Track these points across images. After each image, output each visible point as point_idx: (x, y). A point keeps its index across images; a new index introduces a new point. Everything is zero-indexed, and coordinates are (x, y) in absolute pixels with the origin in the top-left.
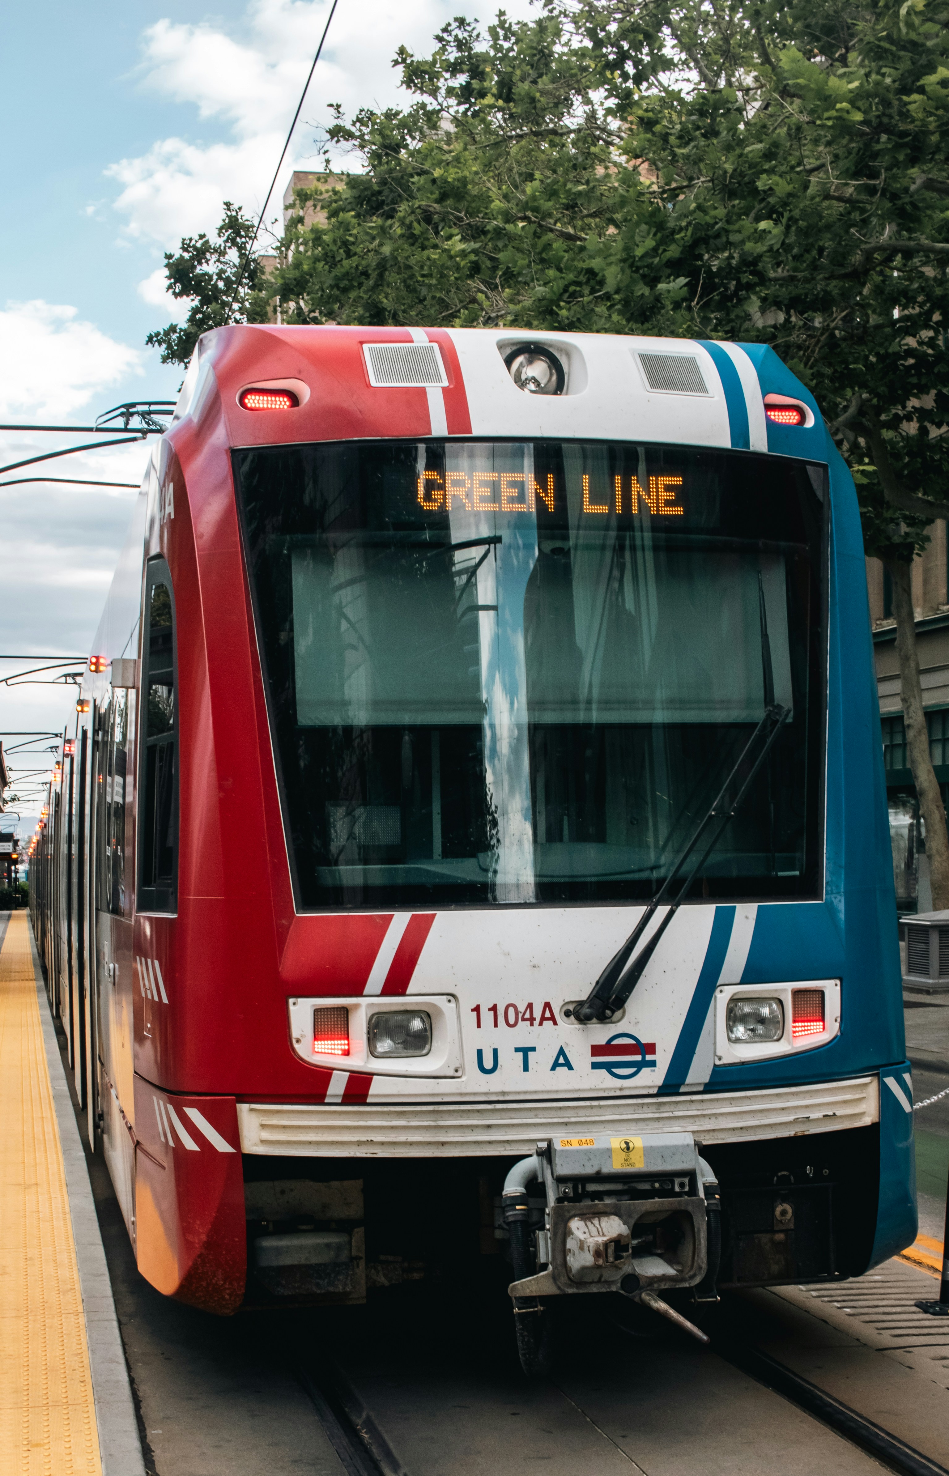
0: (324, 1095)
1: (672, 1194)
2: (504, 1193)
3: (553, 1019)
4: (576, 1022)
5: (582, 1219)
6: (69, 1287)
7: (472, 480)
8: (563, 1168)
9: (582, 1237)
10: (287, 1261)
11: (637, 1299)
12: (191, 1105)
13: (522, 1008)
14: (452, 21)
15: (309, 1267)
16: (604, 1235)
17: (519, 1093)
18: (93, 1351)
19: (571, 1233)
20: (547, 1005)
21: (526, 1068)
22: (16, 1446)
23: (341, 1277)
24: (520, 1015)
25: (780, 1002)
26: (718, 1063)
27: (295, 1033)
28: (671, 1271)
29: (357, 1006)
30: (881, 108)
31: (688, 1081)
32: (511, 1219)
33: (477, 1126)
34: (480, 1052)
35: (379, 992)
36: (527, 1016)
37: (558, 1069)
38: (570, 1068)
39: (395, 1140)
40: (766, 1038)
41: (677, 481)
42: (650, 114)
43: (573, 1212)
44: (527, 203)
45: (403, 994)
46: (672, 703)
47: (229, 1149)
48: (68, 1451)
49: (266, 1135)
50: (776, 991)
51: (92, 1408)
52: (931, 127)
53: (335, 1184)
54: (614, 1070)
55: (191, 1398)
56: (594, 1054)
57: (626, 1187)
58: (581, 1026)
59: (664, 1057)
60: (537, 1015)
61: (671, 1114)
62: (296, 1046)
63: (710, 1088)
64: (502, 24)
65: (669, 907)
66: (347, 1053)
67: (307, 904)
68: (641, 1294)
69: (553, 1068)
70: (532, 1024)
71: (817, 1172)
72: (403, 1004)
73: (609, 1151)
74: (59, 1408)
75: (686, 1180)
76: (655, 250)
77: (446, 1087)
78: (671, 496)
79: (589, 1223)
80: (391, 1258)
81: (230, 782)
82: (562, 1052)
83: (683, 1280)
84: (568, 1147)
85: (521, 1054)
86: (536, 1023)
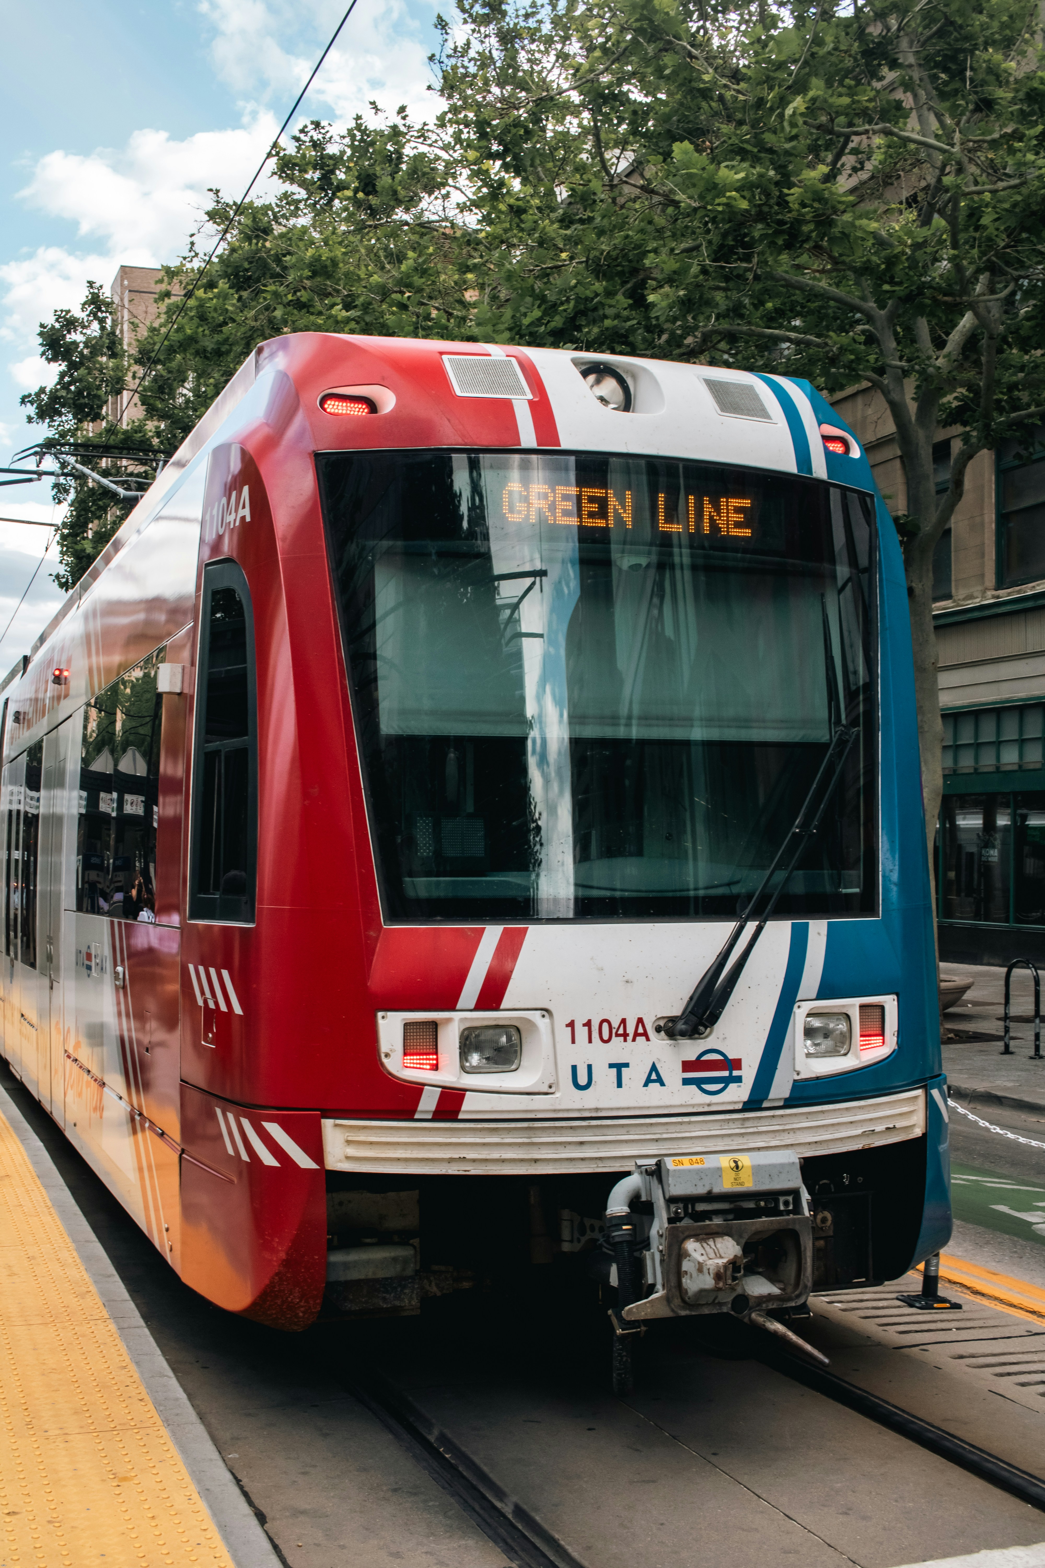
0: (414, 1111)
1: (777, 1212)
2: (608, 1212)
3: (645, 1034)
4: (666, 1037)
5: (697, 1240)
6: (84, 1289)
7: (555, 494)
8: (677, 1188)
9: (701, 1259)
10: (354, 1275)
11: (746, 1320)
12: (271, 1119)
13: (615, 1024)
14: (308, 124)
15: (376, 1280)
16: (721, 1257)
17: (612, 1109)
18: (138, 1363)
19: (687, 1255)
20: (640, 1021)
21: (619, 1085)
22: (103, 1480)
23: (407, 1291)
24: (614, 1031)
25: (848, 1017)
26: (797, 1078)
27: (384, 1047)
28: (775, 1290)
29: (449, 1020)
30: (763, 197)
31: (771, 1096)
32: (617, 1239)
33: (570, 1143)
34: (574, 1068)
35: (472, 1007)
36: (621, 1031)
37: (650, 1085)
38: (662, 1084)
39: (488, 1157)
40: (833, 1052)
41: (746, 503)
42: (520, 203)
43: (687, 1233)
44: (402, 278)
45: (497, 1008)
46: (709, 721)
47: (312, 1165)
48: (160, 1486)
49: (352, 1151)
50: (843, 1006)
51: (165, 1432)
52: (808, 217)
53: (392, 1195)
54: (703, 1086)
55: (249, 1415)
56: (684, 1070)
57: (732, 1206)
58: (672, 1042)
59: (749, 1072)
60: (631, 1030)
61: (755, 1130)
62: (385, 1061)
63: (789, 1103)
64: (358, 127)
65: (757, 923)
66: (435, 1067)
67: (394, 915)
68: (750, 1315)
69: (646, 1085)
70: (625, 1040)
71: (852, 1180)
72: (496, 1019)
73: (719, 1169)
74: (130, 1432)
75: (790, 1199)
76: (539, 320)
77: (540, 1104)
78: (740, 517)
79: (705, 1245)
80: (443, 1268)
81: (315, 791)
82: (654, 1068)
83: (790, 1299)
84: (680, 1167)
85: (614, 1070)
86: (630, 1038)
